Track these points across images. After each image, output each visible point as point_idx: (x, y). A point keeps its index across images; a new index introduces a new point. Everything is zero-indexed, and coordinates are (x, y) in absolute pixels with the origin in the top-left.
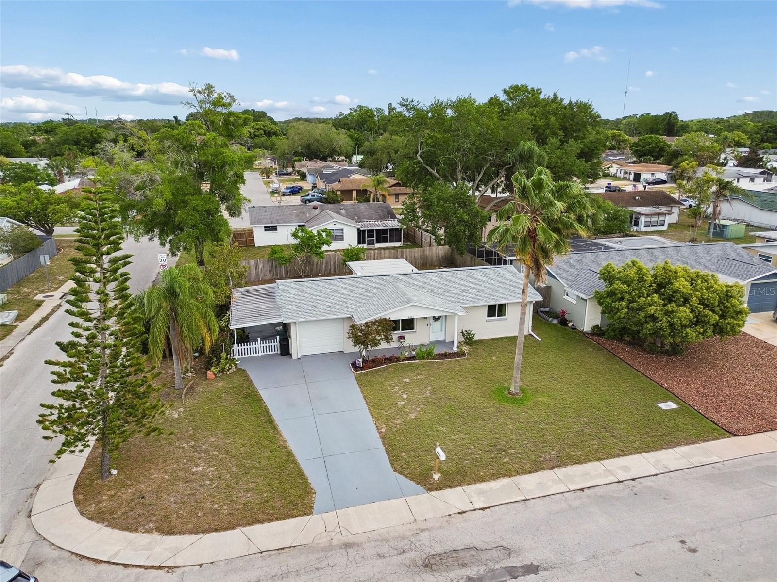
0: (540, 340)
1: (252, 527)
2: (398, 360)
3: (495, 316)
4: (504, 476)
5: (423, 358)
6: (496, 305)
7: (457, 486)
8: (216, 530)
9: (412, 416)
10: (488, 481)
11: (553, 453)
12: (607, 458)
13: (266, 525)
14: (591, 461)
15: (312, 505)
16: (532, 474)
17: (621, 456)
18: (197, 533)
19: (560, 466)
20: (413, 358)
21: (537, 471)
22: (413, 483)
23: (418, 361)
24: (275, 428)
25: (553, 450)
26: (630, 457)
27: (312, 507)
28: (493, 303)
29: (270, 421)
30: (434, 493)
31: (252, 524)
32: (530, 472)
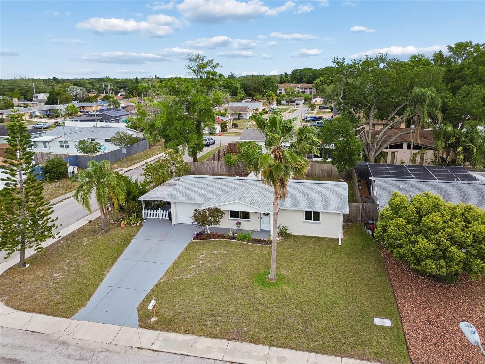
0: (340, 244)
1: (39, 315)
2: (224, 237)
3: (311, 220)
4: (193, 333)
5: (241, 240)
6: (311, 212)
7: (158, 330)
8: (24, 311)
9: (189, 276)
10: (181, 333)
11: (245, 329)
12: (279, 347)
13: (46, 316)
14: (264, 344)
15: (75, 313)
16: (213, 339)
17: (292, 348)
18: (16, 309)
19: (238, 340)
20: (234, 238)
21: (218, 338)
22: (137, 318)
23: (237, 241)
24: (113, 263)
25: (247, 327)
26: (298, 352)
27: (74, 314)
28: (310, 210)
29: (116, 259)
30: (141, 330)
31: (40, 313)
32: (213, 337)
